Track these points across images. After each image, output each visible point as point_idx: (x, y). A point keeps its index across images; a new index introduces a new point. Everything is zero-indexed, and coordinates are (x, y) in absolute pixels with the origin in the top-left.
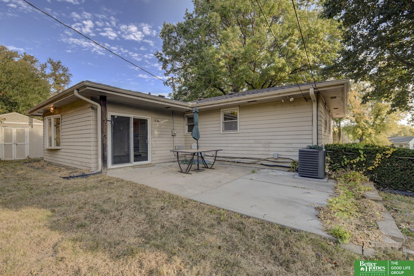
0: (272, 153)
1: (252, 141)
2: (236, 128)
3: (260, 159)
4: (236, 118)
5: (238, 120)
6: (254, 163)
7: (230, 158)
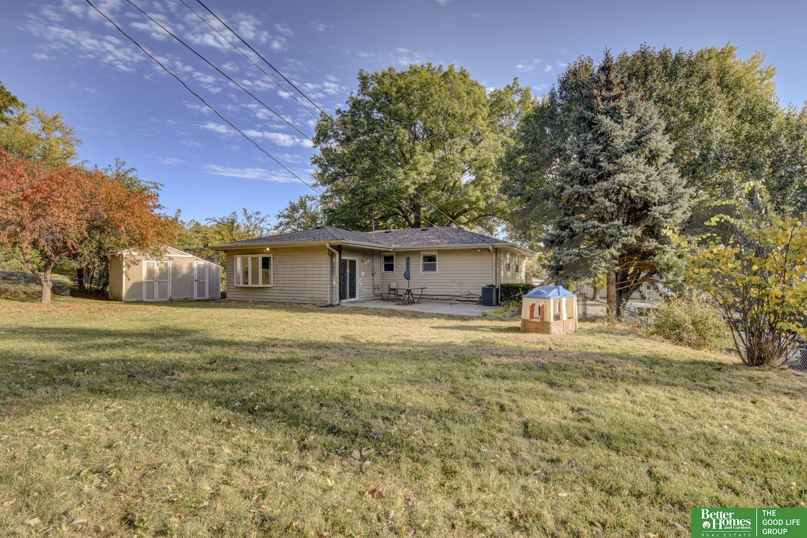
0: (464, 291)
1: (449, 281)
2: (434, 269)
3: (455, 296)
4: (435, 260)
5: (437, 263)
6: (450, 299)
7: (429, 295)
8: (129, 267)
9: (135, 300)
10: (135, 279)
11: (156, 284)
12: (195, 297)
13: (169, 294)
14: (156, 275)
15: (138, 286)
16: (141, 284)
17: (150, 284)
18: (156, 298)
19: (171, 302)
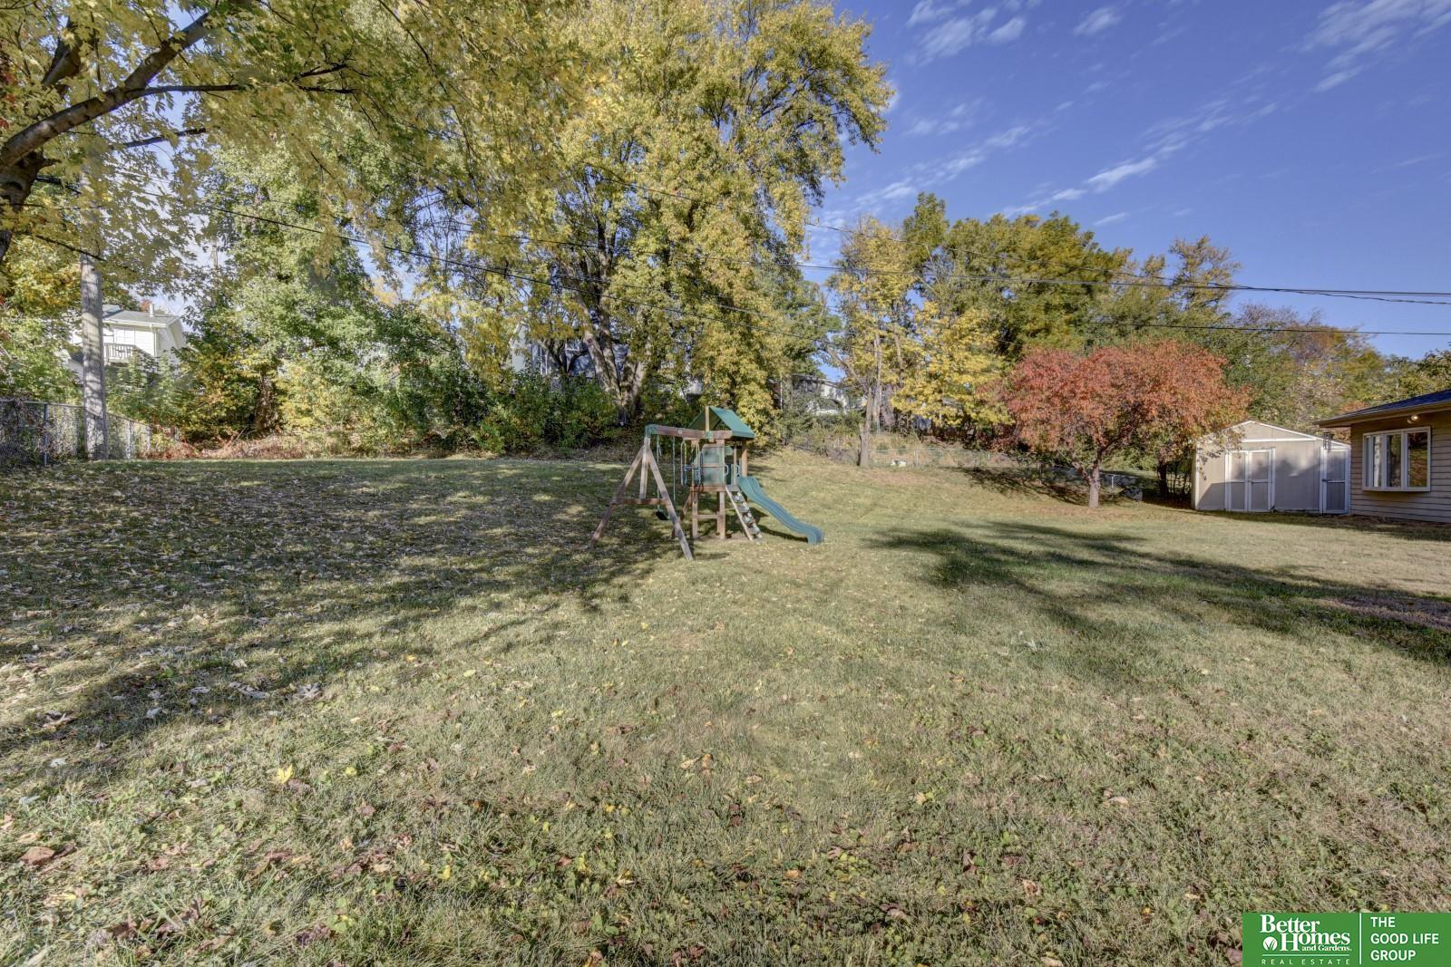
8: (1205, 460)
9: (1214, 508)
10: (1214, 479)
11: (1248, 487)
12: (1323, 508)
13: (1271, 502)
14: (1248, 473)
15: (1217, 489)
16: (1224, 484)
17: (1237, 486)
18: (1248, 508)
19: (1274, 516)
